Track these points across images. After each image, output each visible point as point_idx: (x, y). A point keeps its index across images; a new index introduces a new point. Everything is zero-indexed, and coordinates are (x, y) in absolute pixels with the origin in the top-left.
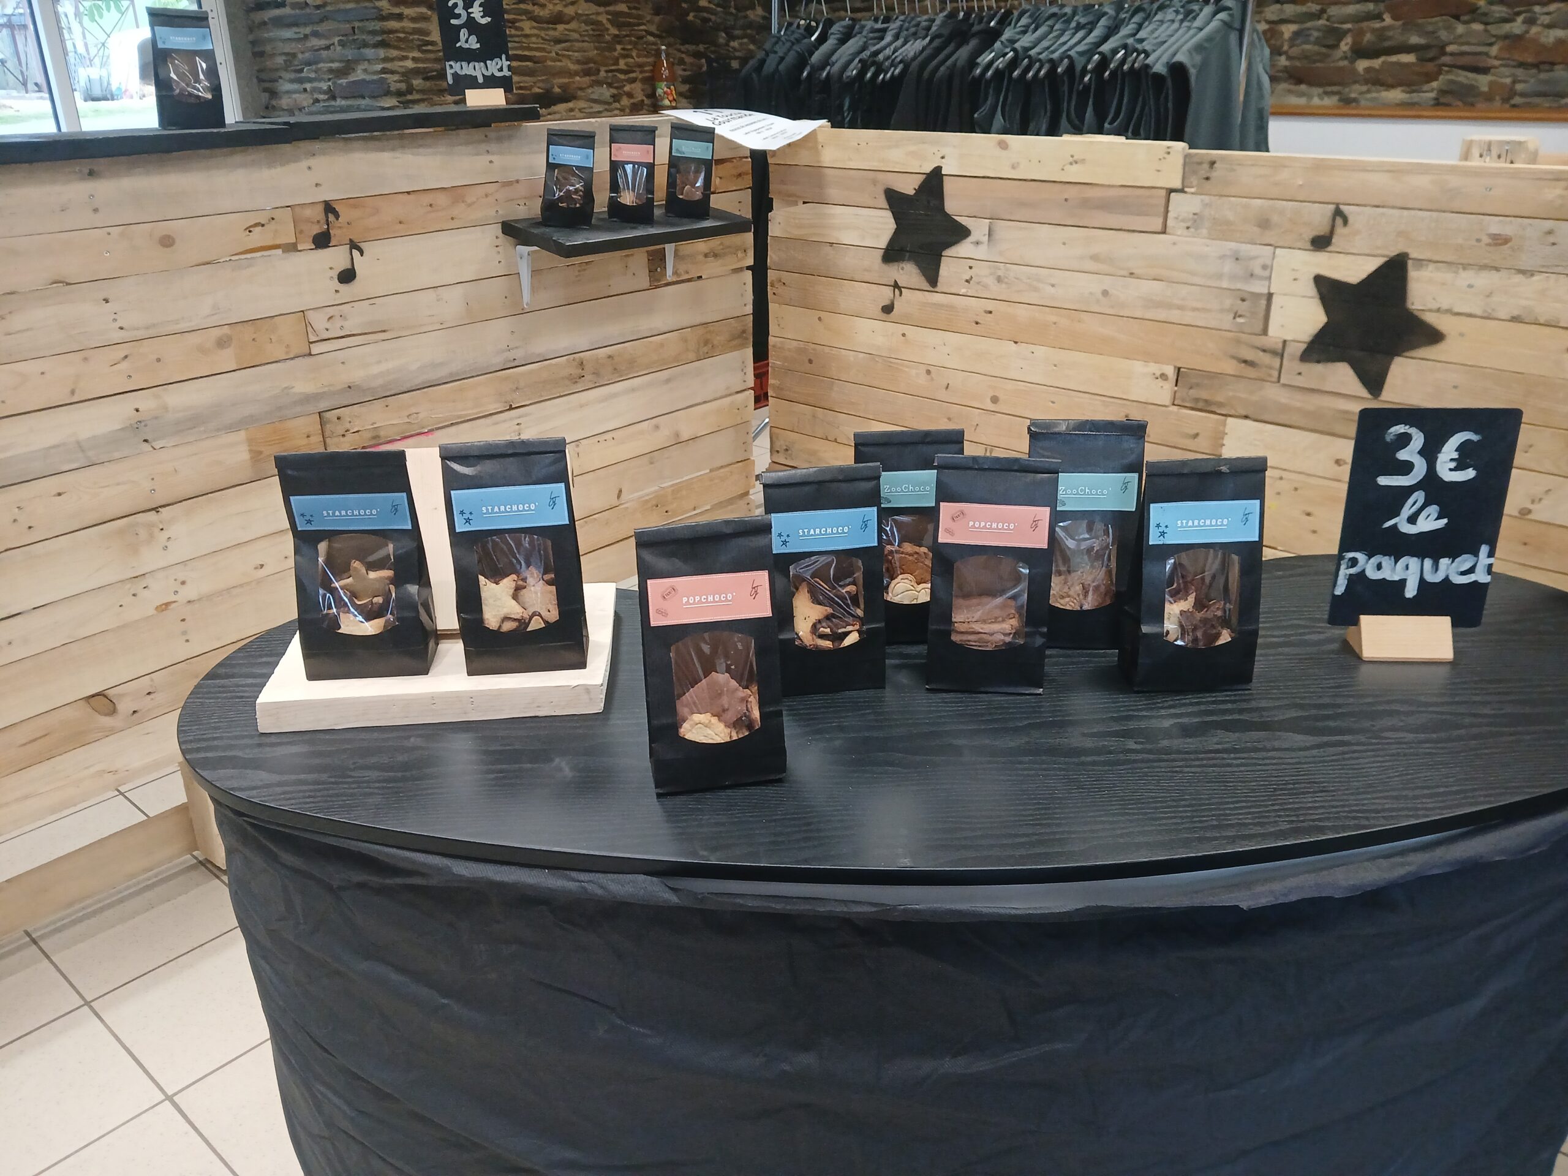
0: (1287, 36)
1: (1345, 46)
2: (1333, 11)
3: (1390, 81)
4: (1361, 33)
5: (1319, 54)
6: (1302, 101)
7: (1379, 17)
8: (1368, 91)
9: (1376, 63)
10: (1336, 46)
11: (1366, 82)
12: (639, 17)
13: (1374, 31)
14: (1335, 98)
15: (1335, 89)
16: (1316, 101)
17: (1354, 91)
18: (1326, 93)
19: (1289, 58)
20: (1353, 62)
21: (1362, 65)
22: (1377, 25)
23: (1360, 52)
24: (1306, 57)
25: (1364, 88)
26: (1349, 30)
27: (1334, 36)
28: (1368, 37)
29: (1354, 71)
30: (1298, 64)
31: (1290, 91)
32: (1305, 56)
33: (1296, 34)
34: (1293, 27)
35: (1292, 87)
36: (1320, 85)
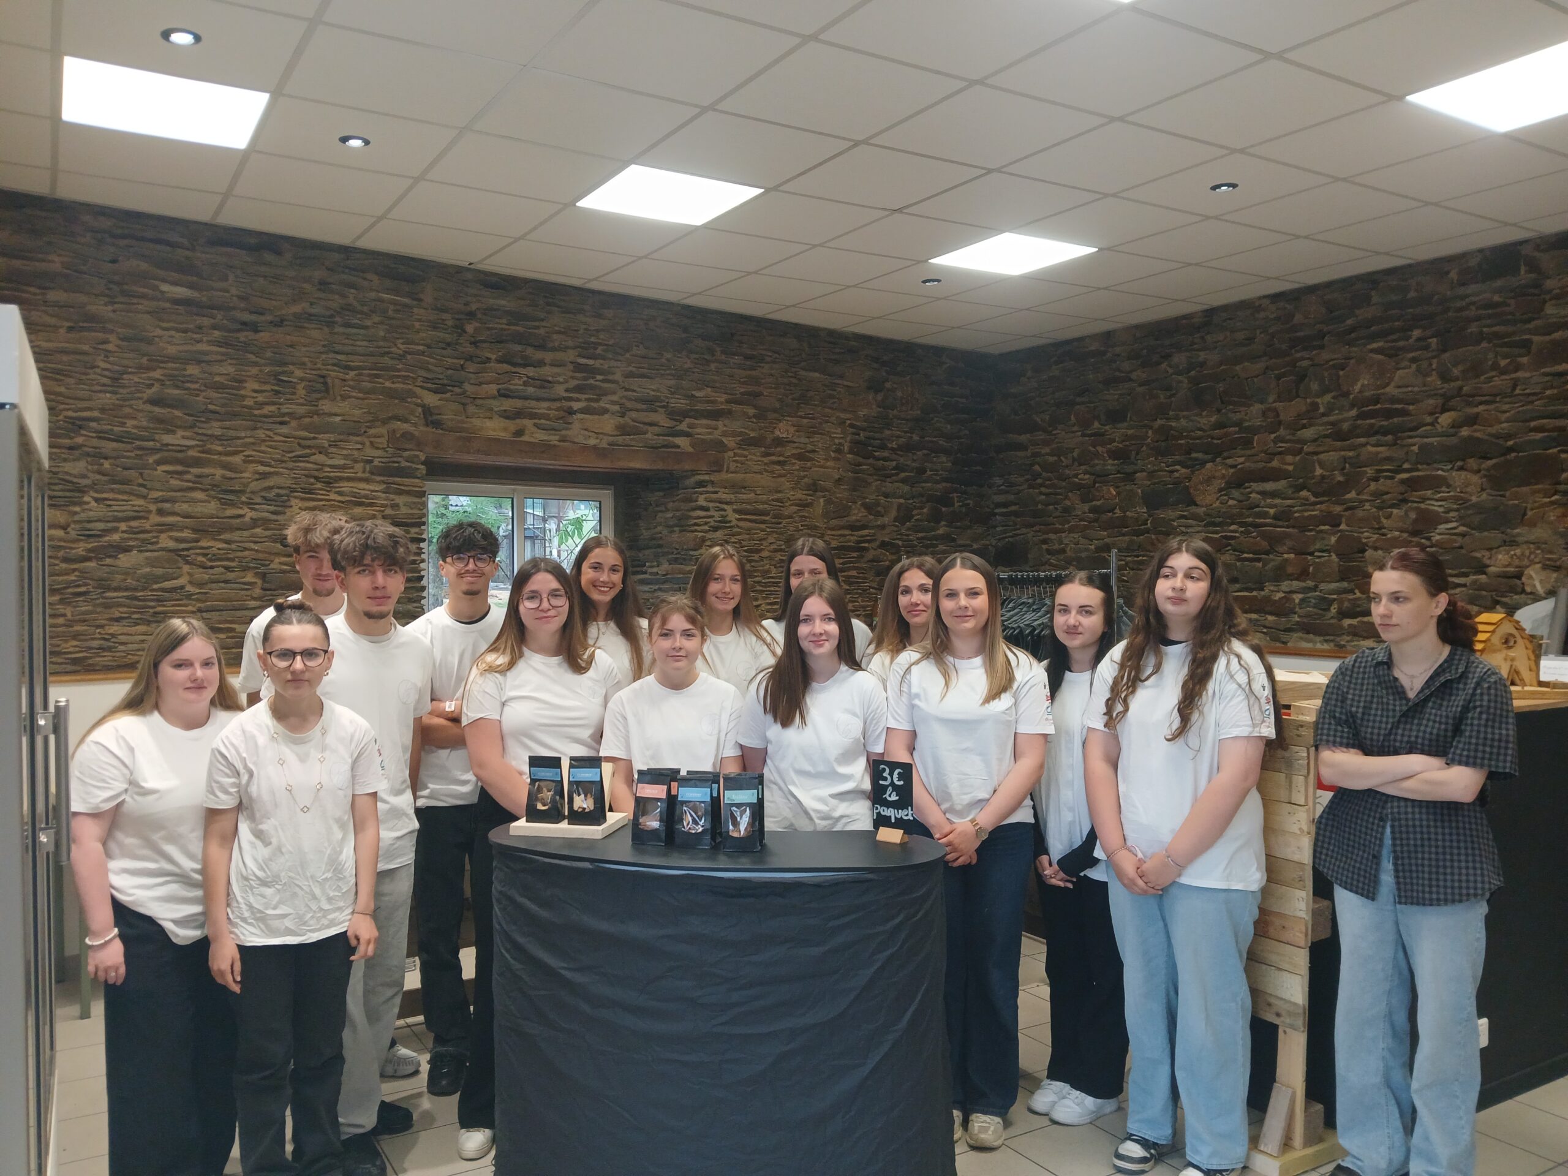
0: (1297, 601)
1: (1334, 610)
2: (1322, 586)
3: (1365, 634)
4: (1341, 602)
5: (1316, 614)
6: (1310, 645)
7: (1352, 591)
8: (1352, 641)
9: (1354, 622)
10: (1328, 610)
11: (1349, 634)
12: (865, 578)
13: (1349, 600)
14: (1332, 644)
15: (1332, 638)
16: (1319, 646)
17: (1344, 640)
18: (1326, 641)
19: (1299, 616)
20: (1340, 620)
21: (1347, 622)
22: (1351, 597)
23: (1343, 614)
24: (1310, 616)
25: (1349, 638)
26: (1335, 600)
27: (1325, 603)
28: (1346, 604)
29: (1342, 627)
30: (1305, 620)
31: (1301, 638)
32: (1308, 616)
33: (1302, 600)
34: (1301, 596)
35: (1305, 636)
36: (1320, 635)
